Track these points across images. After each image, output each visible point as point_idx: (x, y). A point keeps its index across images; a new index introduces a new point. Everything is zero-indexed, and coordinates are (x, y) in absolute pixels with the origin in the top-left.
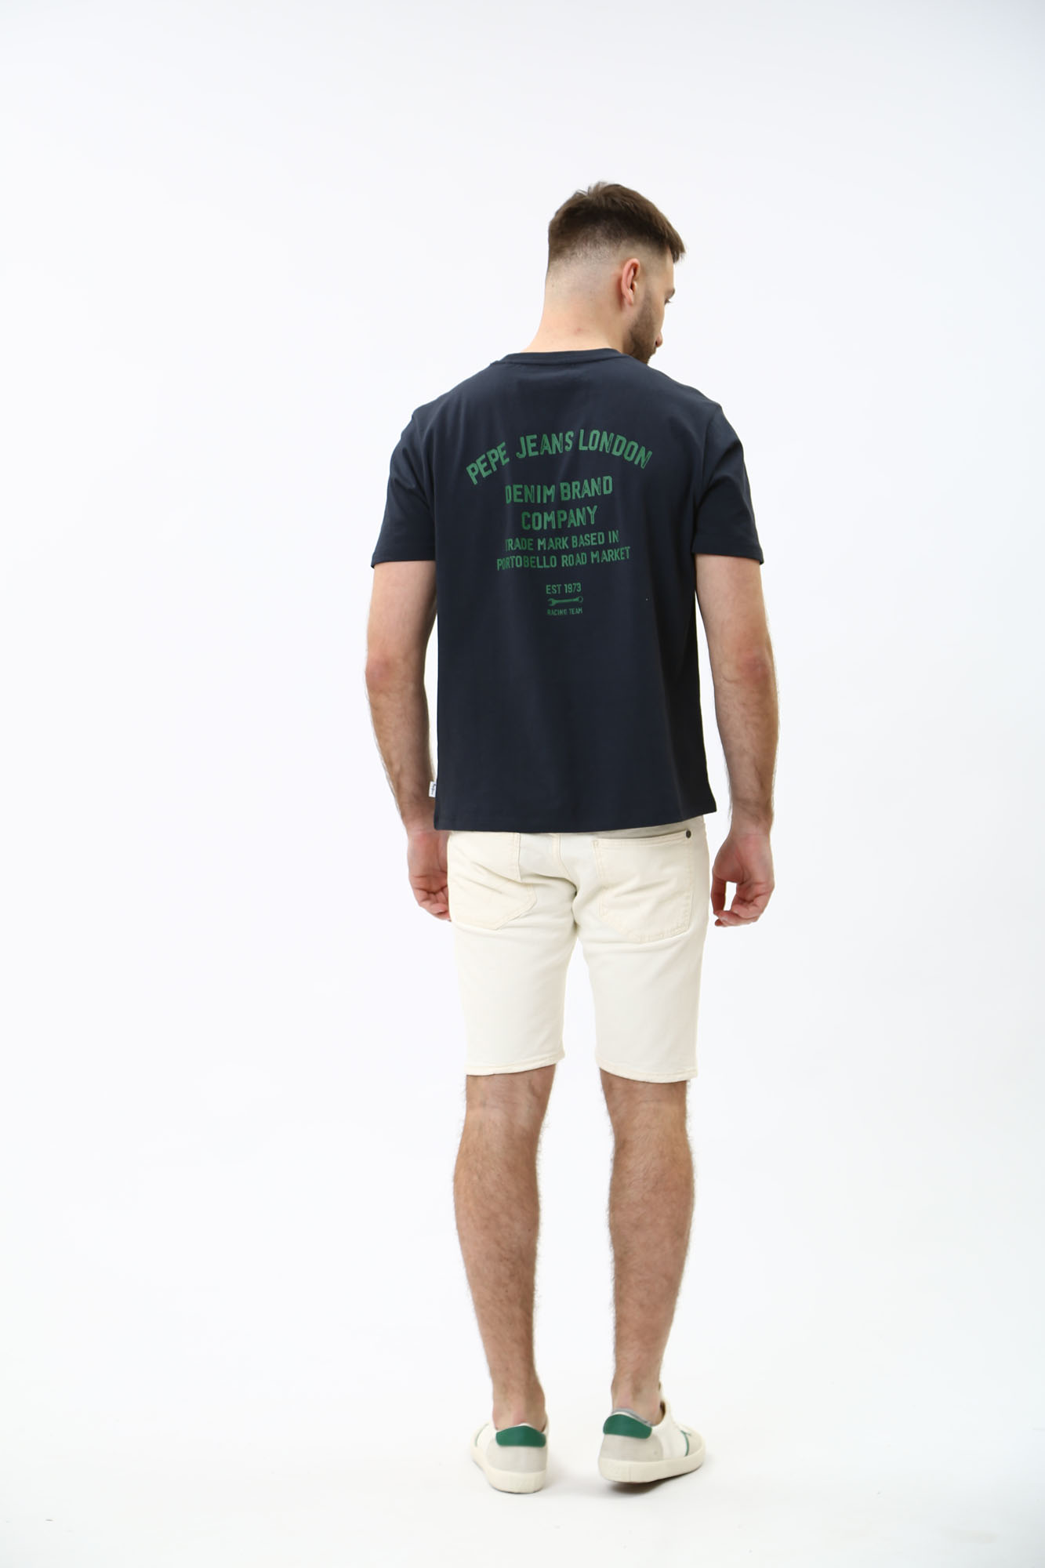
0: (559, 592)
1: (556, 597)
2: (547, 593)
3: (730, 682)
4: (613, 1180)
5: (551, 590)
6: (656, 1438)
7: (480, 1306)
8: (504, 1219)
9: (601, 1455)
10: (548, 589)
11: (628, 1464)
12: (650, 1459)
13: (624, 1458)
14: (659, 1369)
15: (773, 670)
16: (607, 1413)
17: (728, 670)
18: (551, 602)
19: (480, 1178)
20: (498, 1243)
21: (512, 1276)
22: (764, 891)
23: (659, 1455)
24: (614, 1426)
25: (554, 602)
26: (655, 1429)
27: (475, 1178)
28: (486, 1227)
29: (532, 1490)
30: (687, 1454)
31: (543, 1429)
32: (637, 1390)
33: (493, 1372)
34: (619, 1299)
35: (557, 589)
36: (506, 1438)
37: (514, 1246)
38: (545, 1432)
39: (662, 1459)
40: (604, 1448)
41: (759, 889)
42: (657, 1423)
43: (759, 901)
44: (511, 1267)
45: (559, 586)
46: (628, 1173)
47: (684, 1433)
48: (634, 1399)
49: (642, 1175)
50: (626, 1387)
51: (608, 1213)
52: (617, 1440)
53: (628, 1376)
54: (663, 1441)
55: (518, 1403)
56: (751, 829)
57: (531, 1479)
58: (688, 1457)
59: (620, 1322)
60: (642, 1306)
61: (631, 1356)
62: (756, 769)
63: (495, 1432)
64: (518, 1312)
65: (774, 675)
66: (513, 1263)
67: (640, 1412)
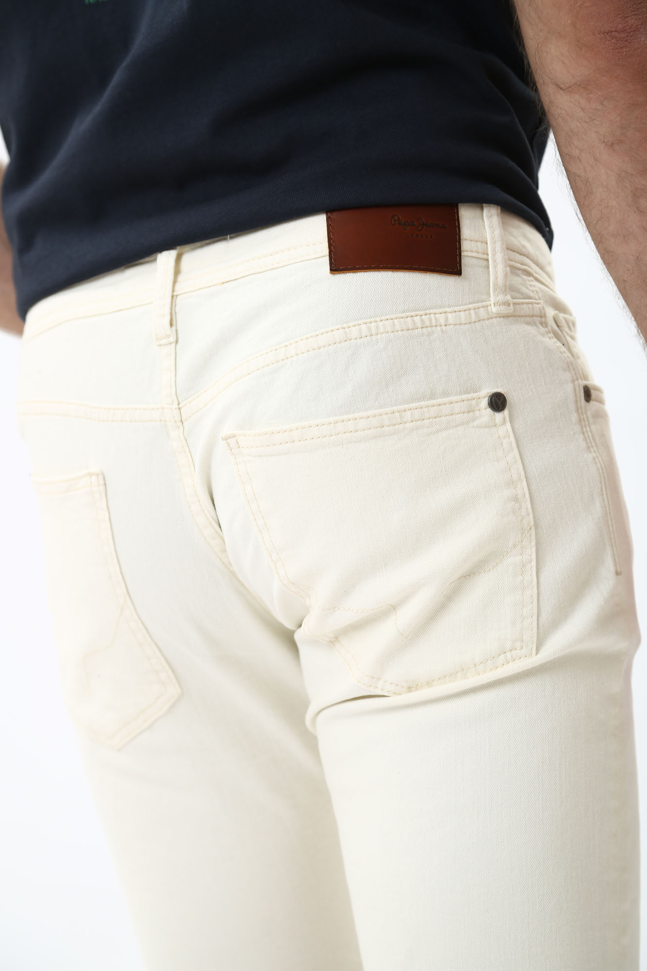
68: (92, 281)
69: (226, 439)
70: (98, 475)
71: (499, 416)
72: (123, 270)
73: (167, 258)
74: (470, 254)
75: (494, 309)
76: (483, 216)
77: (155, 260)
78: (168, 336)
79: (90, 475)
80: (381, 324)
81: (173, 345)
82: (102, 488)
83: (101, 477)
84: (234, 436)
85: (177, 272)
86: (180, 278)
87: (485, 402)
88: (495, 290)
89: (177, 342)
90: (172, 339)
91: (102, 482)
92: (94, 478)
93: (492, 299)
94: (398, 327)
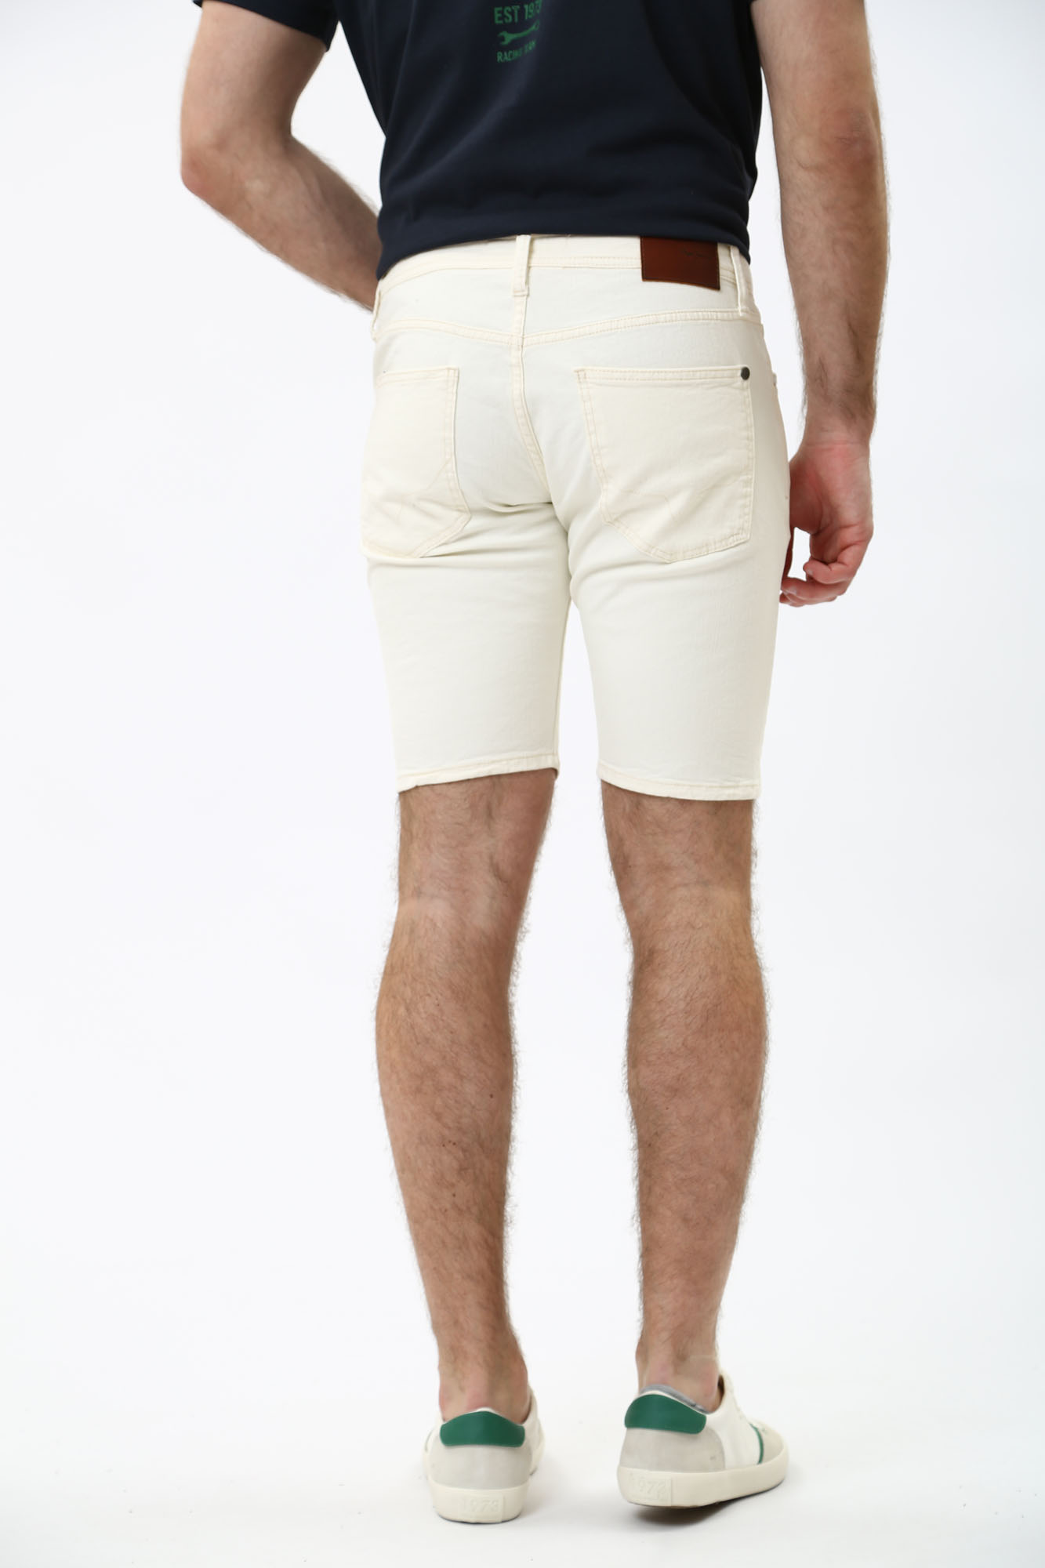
0: (516, 20)
1: (512, 28)
2: (497, 22)
3: (806, 168)
4: (633, 1015)
5: (503, 17)
6: (712, 1432)
7: (415, 1219)
8: (447, 1077)
9: (622, 1463)
10: (497, 15)
11: (666, 1476)
12: (704, 1468)
13: (660, 1466)
14: (715, 1322)
15: (881, 152)
16: (630, 1392)
17: (805, 149)
18: (503, 39)
19: (407, 1009)
20: (438, 1117)
21: (462, 1170)
22: (856, 539)
23: (718, 1460)
24: (642, 1414)
25: (509, 37)
26: (710, 1418)
27: (402, 1011)
28: (418, 1090)
29: (500, 1520)
30: (761, 1460)
31: (525, 1419)
32: (680, 1358)
33: (437, 1327)
34: (647, 1210)
35: (512, 13)
36: (455, 1433)
37: (465, 1121)
38: (526, 1425)
39: (721, 1466)
40: (627, 1450)
41: (849, 535)
42: (714, 1409)
43: (848, 556)
44: (460, 1154)
45: (516, 8)
46: (660, 1002)
47: (756, 1429)
48: (676, 1372)
49: (682, 1005)
50: (662, 1354)
51: (626, 1069)
52: (648, 1437)
53: (665, 1335)
54: (723, 1436)
55: (476, 1377)
56: (838, 433)
57: (497, 1499)
58: (763, 1464)
59: (649, 1249)
60: (686, 1220)
61: (667, 1301)
62: (850, 325)
63: (440, 1423)
64: (474, 1231)
65: (881, 158)
66: (464, 1151)
67: (686, 1392)
68: (463, 246)
69: (578, 372)
70: (455, 370)
71: (746, 383)
72: (486, 243)
73: (523, 240)
74: (725, 278)
75: (741, 314)
76: (730, 256)
77: (515, 239)
78: (523, 291)
79: (449, 369)
80: (678, 314)
81: (525, 297)
82: (456, 379)
83: (457, 372)
84: (583, 370)
85: (531, 251)
86: (535, 256)
87: (739, 373)
88: (741, 301)
89: (528, 295)
90: (526, 293)
91: (457, 375)
92: (452, 372)
93: (740, 308)
94: (689, 317)
